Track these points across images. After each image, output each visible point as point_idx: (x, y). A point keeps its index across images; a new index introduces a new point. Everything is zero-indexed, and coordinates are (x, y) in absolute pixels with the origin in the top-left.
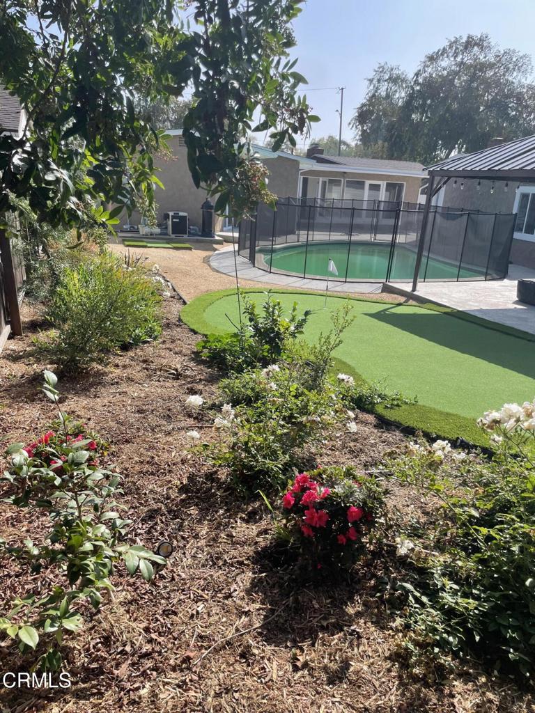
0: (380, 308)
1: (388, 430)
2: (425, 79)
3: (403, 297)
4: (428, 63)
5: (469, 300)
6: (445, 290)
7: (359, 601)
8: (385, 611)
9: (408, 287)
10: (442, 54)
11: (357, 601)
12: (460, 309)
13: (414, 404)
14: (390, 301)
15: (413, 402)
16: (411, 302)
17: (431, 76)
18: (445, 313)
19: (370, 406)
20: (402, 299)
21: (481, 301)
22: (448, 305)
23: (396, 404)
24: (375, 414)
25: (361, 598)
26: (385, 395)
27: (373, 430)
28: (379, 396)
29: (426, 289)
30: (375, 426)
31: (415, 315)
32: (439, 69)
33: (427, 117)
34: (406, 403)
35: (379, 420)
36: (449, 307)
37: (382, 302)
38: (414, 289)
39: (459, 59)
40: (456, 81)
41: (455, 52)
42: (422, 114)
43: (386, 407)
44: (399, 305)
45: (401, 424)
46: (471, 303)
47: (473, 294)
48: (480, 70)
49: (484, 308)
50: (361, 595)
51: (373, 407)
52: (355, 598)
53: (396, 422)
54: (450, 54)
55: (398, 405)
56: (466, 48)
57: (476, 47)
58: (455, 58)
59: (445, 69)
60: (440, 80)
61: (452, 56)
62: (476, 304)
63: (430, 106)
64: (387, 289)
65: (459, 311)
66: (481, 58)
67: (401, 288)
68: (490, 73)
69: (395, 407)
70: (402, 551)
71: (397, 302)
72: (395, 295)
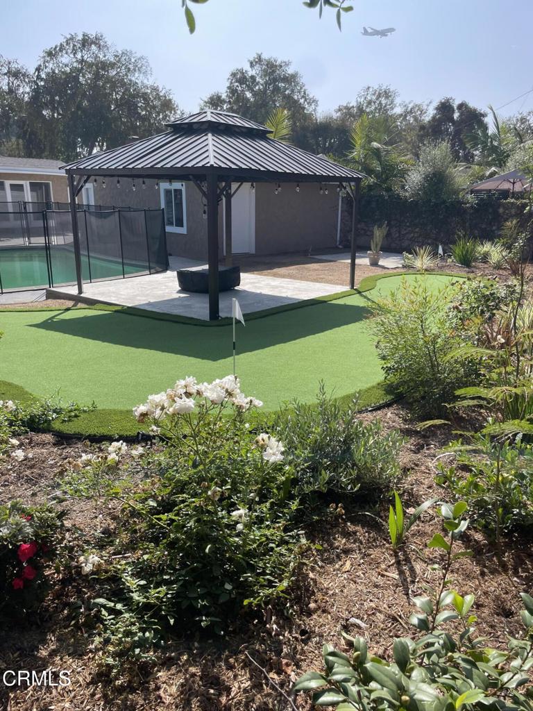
0: (45, 316)
1: (69, 445)
2: (48, 74)
3: (70, 302)
4: (48, 59)
5: (138, 295)
6: (112, 289)
7: (53, 639)
8: (82, 636)
9: (73, 291)
10: (61, 50)
11: (51, 639)
12: (130, 305)
13: (93, 410)
14: (58, 307)
15: (91, 408)
16: (80, 305)
17: (54, 72)
18: (116, 311)
19: (46, 424)
20: (70, 303)
21: (148, 295)
22: (118, 303)
23: (74, 415)
24: (52, 431)
25: (54, 635)
26: (61, 409)
27: (52, 449)
28: (54, 411)
29: (92, 290)
30: (54, 444)
31: (86, 318)
32: (61, 65)
33: (59, 114)
34: (85, 411)
35: (58, 436)
36: (120, 305)
37: (48, 309)
38: (80, 291)
39: (79, 56)
40: (81, 78)
41: (73, 49)
42: (53, 111)
43: (64, 421)
44: (68, 309)
45: (82, 435)
46: (138, 298)
47: (140, 289)
48: (103, 69)
49: (152, 301)
50: (53, 632)
51: (49, 424)
52: (48, 637)
53: (76, 434)
54: (69, 51)
55: (76, 416)
56: (84, 46)
57: (93, 46)
58: (74, 56)
59: (67, 65)
60: (63, 77)
61: (71, 53)
62: (144, 298)
63: (59, 103)
64: (51, 295)
65: (128, 307)
66: (101, 57)
67: (66, 292)
68: (113, 73)
69: (73, 419)
70: (88, 568)
71: (65, 307)
72: (62, 300)
